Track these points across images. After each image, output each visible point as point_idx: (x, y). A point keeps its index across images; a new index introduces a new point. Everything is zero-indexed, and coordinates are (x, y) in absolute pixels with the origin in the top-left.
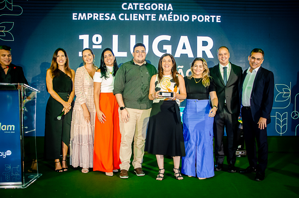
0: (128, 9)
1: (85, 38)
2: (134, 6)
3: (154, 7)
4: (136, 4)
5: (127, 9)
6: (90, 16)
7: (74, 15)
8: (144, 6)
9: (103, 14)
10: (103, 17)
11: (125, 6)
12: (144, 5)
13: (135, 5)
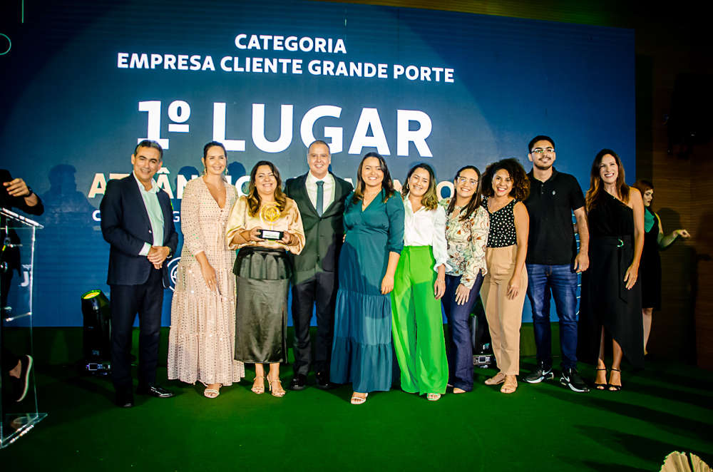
0: (250, 47)
1: (151, 108)
2: (261, 42)
3: (306, 44)
4: (266, 38)
5: (247, 46)
6: (156, 60)
7: (121, 57)
8: (284, 41)
9: (187, 57)
10: (185, 62)
11: (242, 41)
12: (285, 39)
13: (263, 40)
